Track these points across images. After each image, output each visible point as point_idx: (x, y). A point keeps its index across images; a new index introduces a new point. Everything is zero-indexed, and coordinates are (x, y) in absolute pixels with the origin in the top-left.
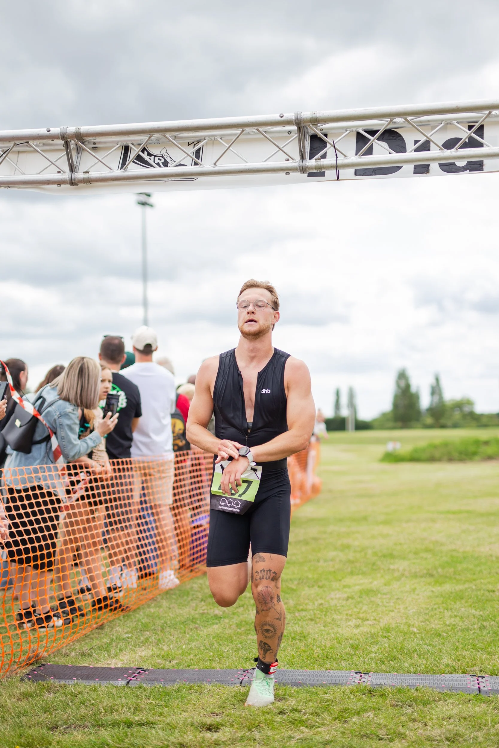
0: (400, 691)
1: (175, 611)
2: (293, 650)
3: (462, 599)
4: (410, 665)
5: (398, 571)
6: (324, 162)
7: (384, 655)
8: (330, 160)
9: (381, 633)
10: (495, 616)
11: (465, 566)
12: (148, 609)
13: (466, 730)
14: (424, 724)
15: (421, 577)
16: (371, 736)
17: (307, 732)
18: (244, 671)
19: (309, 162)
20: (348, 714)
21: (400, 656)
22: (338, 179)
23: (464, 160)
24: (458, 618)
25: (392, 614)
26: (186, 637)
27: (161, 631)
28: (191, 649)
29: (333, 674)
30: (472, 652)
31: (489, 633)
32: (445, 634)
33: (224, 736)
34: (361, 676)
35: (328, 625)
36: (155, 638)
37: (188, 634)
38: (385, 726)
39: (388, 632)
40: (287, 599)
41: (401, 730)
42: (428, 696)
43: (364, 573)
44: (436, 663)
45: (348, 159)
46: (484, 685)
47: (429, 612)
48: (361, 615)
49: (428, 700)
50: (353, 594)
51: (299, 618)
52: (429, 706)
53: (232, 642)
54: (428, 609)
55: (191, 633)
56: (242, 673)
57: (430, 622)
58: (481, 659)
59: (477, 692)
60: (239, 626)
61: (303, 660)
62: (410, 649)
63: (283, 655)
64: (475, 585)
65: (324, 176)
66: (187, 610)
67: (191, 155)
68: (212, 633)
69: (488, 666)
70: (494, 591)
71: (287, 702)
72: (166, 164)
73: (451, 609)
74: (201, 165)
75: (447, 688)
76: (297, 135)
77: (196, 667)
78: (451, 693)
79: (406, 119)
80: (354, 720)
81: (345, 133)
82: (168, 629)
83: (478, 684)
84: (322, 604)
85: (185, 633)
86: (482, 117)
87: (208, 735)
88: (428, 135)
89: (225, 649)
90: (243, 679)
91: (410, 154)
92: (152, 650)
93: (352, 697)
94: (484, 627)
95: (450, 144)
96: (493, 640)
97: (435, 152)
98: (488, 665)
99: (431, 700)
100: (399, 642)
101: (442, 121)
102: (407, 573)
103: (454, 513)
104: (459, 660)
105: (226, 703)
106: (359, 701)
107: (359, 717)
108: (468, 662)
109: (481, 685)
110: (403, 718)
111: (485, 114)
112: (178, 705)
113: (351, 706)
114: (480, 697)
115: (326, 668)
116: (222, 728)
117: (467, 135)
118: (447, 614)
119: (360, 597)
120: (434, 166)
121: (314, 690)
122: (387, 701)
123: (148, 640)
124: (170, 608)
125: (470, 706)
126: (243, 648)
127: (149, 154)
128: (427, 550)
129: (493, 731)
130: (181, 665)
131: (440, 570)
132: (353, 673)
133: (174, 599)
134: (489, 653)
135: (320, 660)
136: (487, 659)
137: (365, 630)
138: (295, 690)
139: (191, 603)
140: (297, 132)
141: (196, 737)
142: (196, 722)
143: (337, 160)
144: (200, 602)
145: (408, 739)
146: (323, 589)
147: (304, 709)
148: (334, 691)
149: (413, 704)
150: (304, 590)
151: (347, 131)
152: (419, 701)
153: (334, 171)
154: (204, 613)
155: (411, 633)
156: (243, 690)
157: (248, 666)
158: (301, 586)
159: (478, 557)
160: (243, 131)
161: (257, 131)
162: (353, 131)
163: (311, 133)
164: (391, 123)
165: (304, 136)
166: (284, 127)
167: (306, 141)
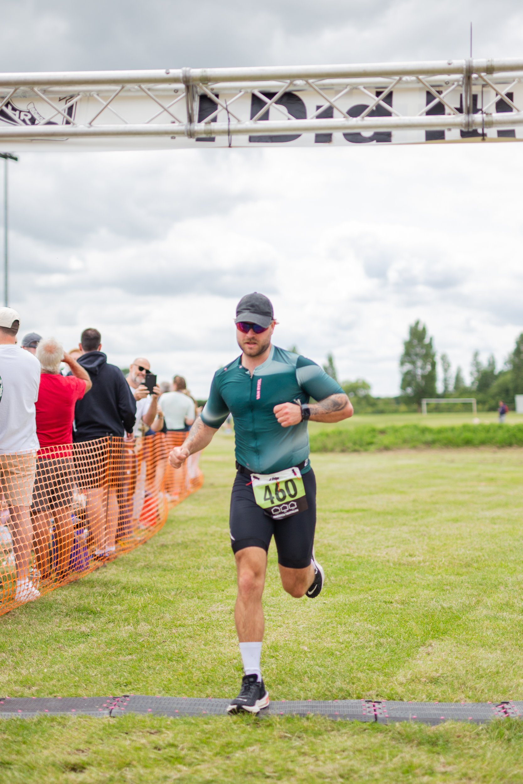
0: (289, 720)
1: (36, 628)
2: (169, 673)
3: (357, 611)
4: (301, 690)
6: (214, 126)
7: (271, 678)
8: (221, 125)
9: (268, 653)
10: (393, 632)
11: (360, 573)
12: (4, 626)
13: (362, 764)
14: (315, 758)
16: (256, 774)
17: (184, 771)
18: (114, 698)
19: (197, 126)
20: (230, 749)
21: (289, 680)
22: (230, 146)
23: (370, 130)
24: (352, 635)
25: (280, 630)
26: (48, 658)
27: (20, 653)
28: (53, 673)
29: (214, 702)
30: (368, 674)
31: (386, 651)
32: (338, 653)
33: (91, 777)
35: (210, 643)
36: (12, 661)
37: (51, 655)
38: (272, 762)
39: (277, 651)
40: (163, 612)
41: (290, 766)
42: (320, 725)
44: (329, 686)
45: (241, 123)
46: (380, 711)
47: (321, 627)
49: (319, 730)
51: (177, 635)
52: (320, 737)
53: (100, 664)
54: (320, 623)
55: (54, 654)
56: (113, 701)
57: (321, 639)
58: (377, 681)
59: (373, 720)
60: (108, 644)
61: (181, 685)
62: (300, 671)
63: (158, 680)
64: (371, 596)
65: (214, 141)
66: (50, 626)
67: (63, 112)
68: (78, 654)
69: (385, 690)
70: (391, 603)
71: (163, 736)
72: (33, 121)
73: (345, 624)
74: (74, 124)
75: (341, 716)
76: (184, 94)
77: (59, 695)
78: (344, 722)
79: (307, 82)
80: (237, 755)
81: (239, 94)
82: (27, 649)
83: (375, 710)
84: (202, 619)
85: (47, 654)
86: (391, 83)
87: (72, 776)
88: (332, 100)
89: (92, 672)
90: (112, 709)
91: (311, 121)
92: (9, 675)
93: (236, 728)
94: (382, 645)
95: (355, 112)
96: (391, 659)
97: (338, 120)
98: (386, 688)
99: (323, 729)
100: (287, 662)
101: (347, 85)
103: (347, 511)
104: (353, 683)
105: (92, 737)
106: (243, 732)
107: (243, 751)
108: (363, 686)
109: (378, 712)
110: (293, 752)
111: (395, 79)
112: (38, 740)
113: (234, 739)
114: (376, 725)
115: (207, 694)
116: (88, 767)
117: (374, 102)
118: (341, 629)
120: (338, 136)
121: (193, 721)
122: (275, 733)
123: (4, 663)
124: (30, 625)
125: (365, 736)
126: (113, 671)
127: (14, 109)
129: (391, 766)
130: (41, 692)
131: (332, 578)
133: (34, 613)
134: (386, 675)
135: (200, 685)
136: (384, 682)
138: (171, 721)
139: (54, 619)
140: (184, 91)
141: (58, 778)
142: (59, 761)
143: (229, 125)
144: (65, 617)
145: (298, 776)
146: (203, 600)
147: (182, 744)
148: (215, 721)
149: (303, 736)
150: (182, 602)
151: (240, 92)
152: (309, 731)
153: (226, 137)
154: (69, 630)
155: (301, 653)
156: (113, 721)
157: (118, 693)
158: (178, 597)
159: (374, 562)
160: (123, 87)
161: (139, 88)
162: (247, 93)
163: (200, 92)
164: (292, 85)
165: (192, 96)
166: (170, 84)
167: (195, 101)
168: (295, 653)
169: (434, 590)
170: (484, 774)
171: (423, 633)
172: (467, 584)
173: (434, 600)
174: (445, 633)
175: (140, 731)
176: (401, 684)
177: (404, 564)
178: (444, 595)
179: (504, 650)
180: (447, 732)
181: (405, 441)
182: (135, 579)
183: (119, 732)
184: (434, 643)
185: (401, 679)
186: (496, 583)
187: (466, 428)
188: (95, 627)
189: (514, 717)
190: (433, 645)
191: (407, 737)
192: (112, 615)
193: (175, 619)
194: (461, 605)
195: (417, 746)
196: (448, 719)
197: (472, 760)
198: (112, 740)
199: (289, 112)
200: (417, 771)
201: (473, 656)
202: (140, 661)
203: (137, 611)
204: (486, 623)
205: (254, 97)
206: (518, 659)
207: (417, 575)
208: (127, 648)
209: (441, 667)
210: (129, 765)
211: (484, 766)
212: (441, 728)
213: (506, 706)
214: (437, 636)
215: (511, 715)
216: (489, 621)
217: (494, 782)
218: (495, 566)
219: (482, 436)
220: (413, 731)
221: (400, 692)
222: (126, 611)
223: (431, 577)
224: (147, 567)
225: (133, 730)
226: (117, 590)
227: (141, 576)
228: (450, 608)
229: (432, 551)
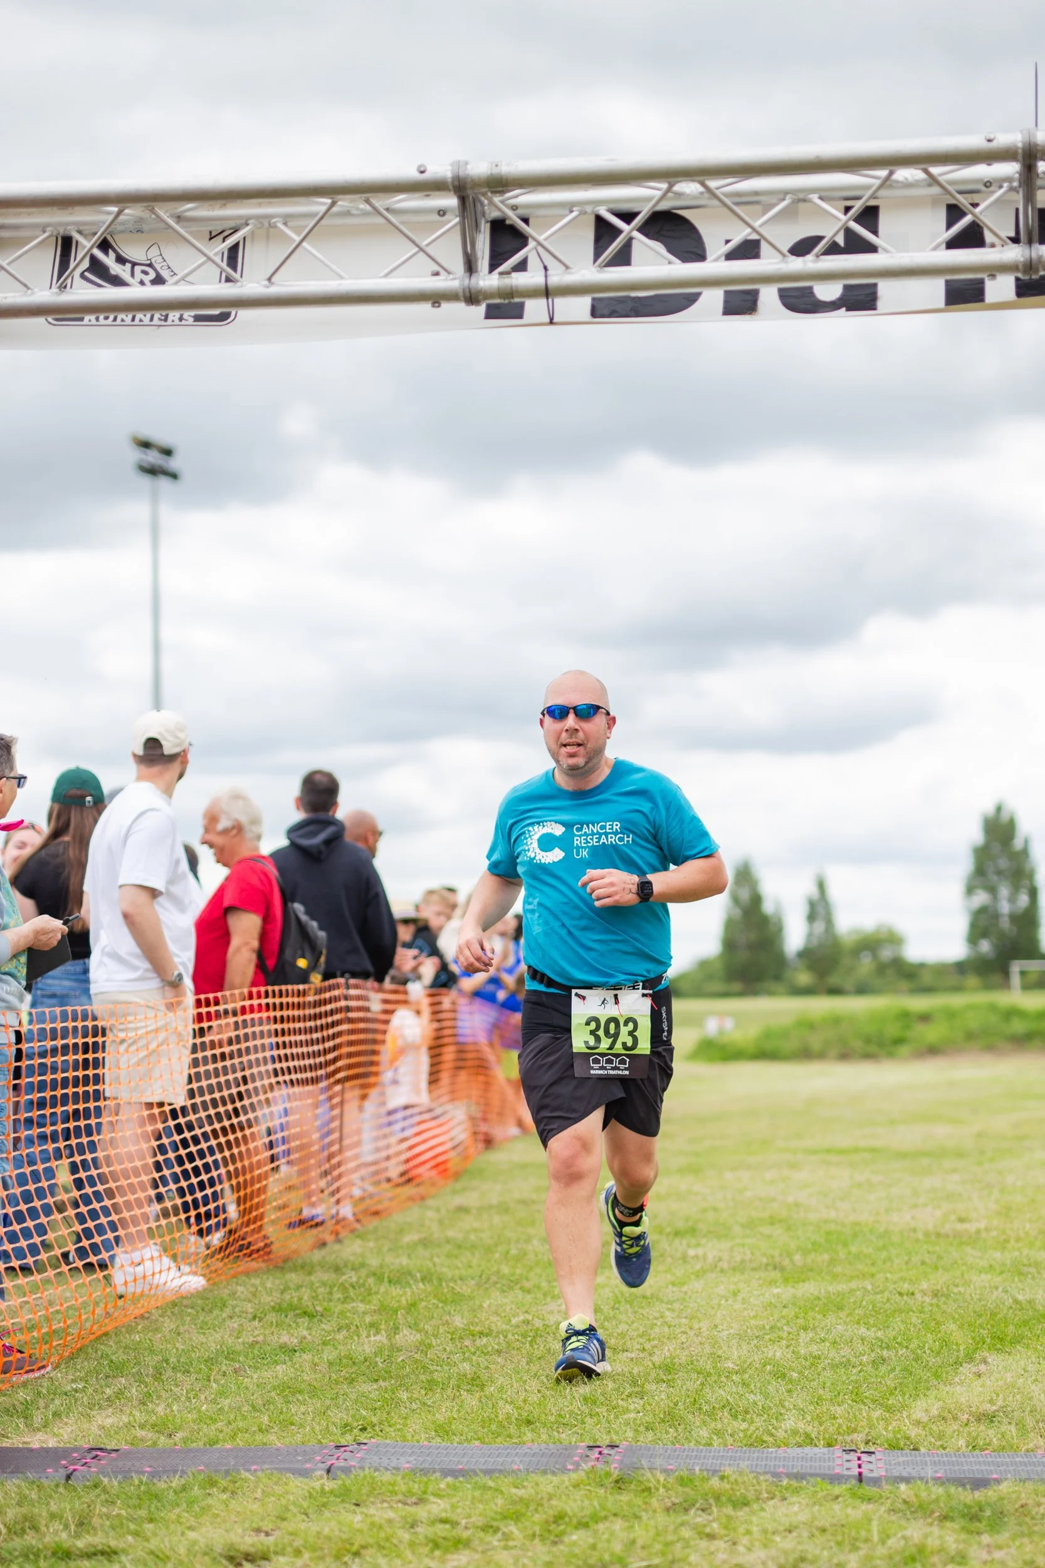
0: (685, 1480)
1: (191, 1339)
3: (840, 1308)
4: (712, 1433)
5: (705, 1256)
6: (520, 280)
7: (655, 1415)
8: (531, 277)
9: (653, 1375)
10: (909, 1340)
11: (854, 1249)
13: (823, 1549)
14: (730, 1542)
15: (754, 1269)
18: (338, 1447)
19: (484, 280)
20: (562, 1527)
21: (691, 1417)
22: (551, 322)
23: (833, 282)
24: (828, 1344)
25: (683, 1338)
26: (212, 1388)
27: (154, 1378)
28: (220, 1411)
29: (537, 1451)
31: (893, 1370)
32: (795, 1375)
34: (600, 1453)
36: (138, 1391)
37: (216, 1382)
39: (671, 1373)
40: (450, 1313)
42: (746, 1489)
44: (770, 1428)
45: (573, 273)
47: (764, 1334)
49: (745, 1498)
51: (473, 1349)
52: (746, 1509)
54: (761, 1328)
55: (222, 1381)
56: (334, 1450)
58: (869, 1419)
59: (854, 1482)
60: (331, 1364)
61: (471, 1427)
62: (716, 1404)
64: (872, 1284)
65: (521, 314)
66: (218, 1336)
67: (218, 260)
68: (271, 1380)
69: (884, 1433)
70: (913, 1294)
71: (428, 1507)
72: (158, 281)
73: (814, 1328)
74: (241, 282)
75: (791, 1476)
76: (457, 220)
77: (228, 1445)
78: (798, 1486)
79: (703, 184)
80: (574, 1537)
81: (566, 216)
82: (170, 1373)
83: (860, 1466)
84: (527, 1322)
85: (209, 1380)
88: (757, 225)
89: (297, 1409)
90: (330, 1465)
91: (714, 266)
92: (131, 1414)
93: (576, 1496)
94: (884, 1360)
95: (802, 247)
96: (900, 1383)
98: (886, 1429)
99: (751, 1495)
100: (692, 1390)
101: (785, 193)
102: (725, 1266)
104: (820, 1423)
105: (288, 1510)
106: (590, 1500)
107: (587, 1531)
108: (840, 1425)
109: (866, 1468)
110: (686, 1533)
111: (877, 178)
112: (179, 1516)
113: (572, 1510)
114: (861, 1490)
115: (524, 1441)
116: (275, 1558)
117: (839, 225)
118: (805, 1336)
119: (613, 1308)
120: (769, 296)
121: (491, 1484)
122: (655, 1503)
123: (122, 1394)
124: (179, 1334)
125: (837, 1507)
126: (338, 1407)
127: (121, 260)
128: (772, 1221)
129: (881, 1551)
130: (193, 1442)
131: (797, 1258)
132: (582, 1448)
133: (189, 1315)
134: (889, 1409)
135: (511, 1427)
136: (883, 1419)
137: (618, 1371)
138: (448, 1485)
139: (228, 1322)
140: (457, 214)
142: (218, 1547)
144: (250, 1321)
146: (531, 1295)
147: (466, 1518)
148: (537, 1484)
149: (710, 1505)
150: (489, 1298)
151: (572, 212)
152: (724, 1499)
153: (543, 301)
154: (257, 1342)
155: (722, 1375)
156: (329, 1485)
157: (347, 1439)
158: (482, 1290)
159: (887, 1232)
160: (333, 204)
161: (368, 208)
162: (585, 213)
163: (490, 213)
164: (670, 194)
165: (474, 223)
166: (428, 196)
167: (480, 231)
168: (709, 1374)
169: (1002, 1273)
171: (970, 1342)
173: (1000, 1289)
174: (1017, 1340)
175: (384, 1501)
176: (918, 1423)
177: (947, 1236)
178: (1021, 1281)
180: (1002, 1499)
181: (970, 1036)
182: (397, 1261)
183: (343, 1501)
184: (993, 1358)
185: (918, 1414)
188: (309, 1337)
190: (989, 1360)
191: (921, 1506)
192: (347, 1318)
193: (471, 1321)
195: (941, 1521)
196: (1006, 1479)
198: (327, 1514)
199: (669, 251)
200: (935, 1559)
203: (396, 1311)
207: (969, 1250)
209: (1001, 1396)
210: (357, 1554)
212: (990, 1493)
214: (999, 1346)
220: (933, 1497)
221: (914, 1437)
222: (375, 1311)
223: (998, 1255)
224: (425, 1243)
225: (372, 1499)
226: (359, 1278)
227: (409, 1256)
228: (1030, 1302)
229: (1006, 1212)
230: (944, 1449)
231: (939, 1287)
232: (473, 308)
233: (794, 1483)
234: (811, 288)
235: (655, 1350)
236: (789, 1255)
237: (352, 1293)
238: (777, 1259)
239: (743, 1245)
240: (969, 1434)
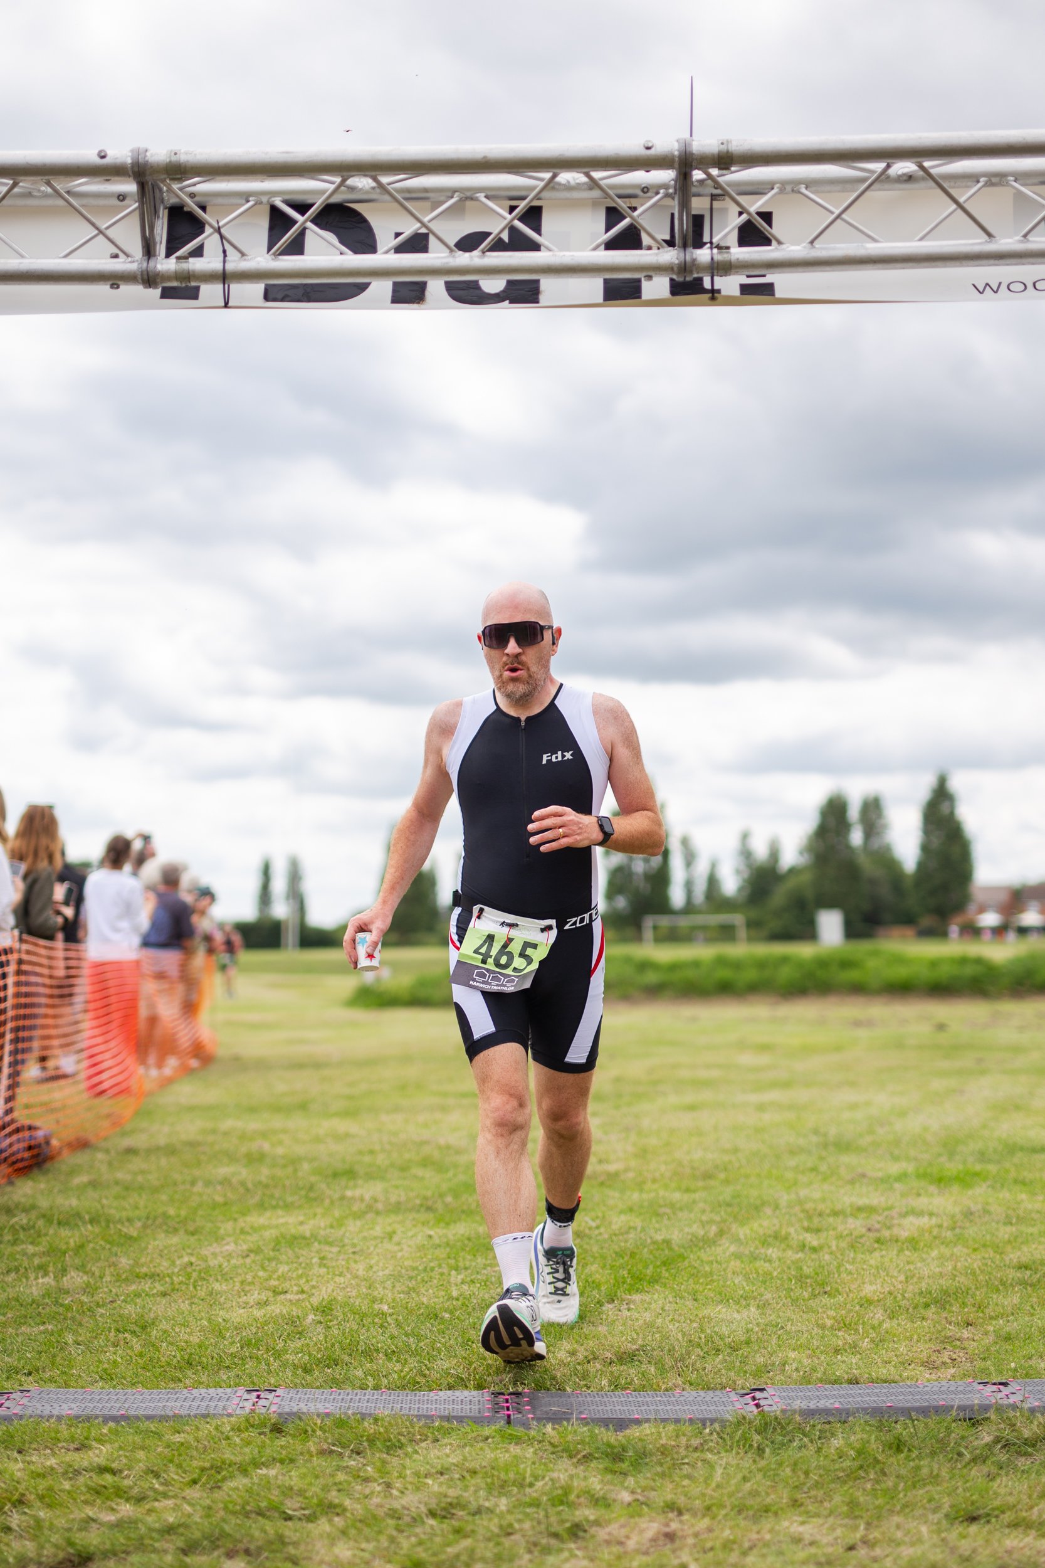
0: (340, 1423)
4: (367, 1374)
5: (362, 1200)
6: (196, 264)
7: (313, 1356)
8: (208, 262)
14: (384, 1486)
15: (411, 1210)
16: (268, 1513)
17: (126, 1509)
19: (162, 263)
20: (223, 1473)
21: (347, 1358)
22: (226, 306)
23: (497, 276)
25: (340, 1280)
29: (198, 1395)
32: (447, 1316)
34: (258, 1397)
38: (301, 1493)
39: (328, 1314)
40: (116, 1255)
41: (334, 1496)
42: (399, 1432)
43: (288, 1207)
44: (423, 1369)
45: (248, 260)
46: (519, 1407)
47: (418, 1275)
48: (273, 1283)
49: (398, 1441)
50: (261, 1243)
52: (400, 1452)
54: (415, 1269)
57: (418, 1294)
59: (503, 1423)
61: (135, 1370)
65: (196, 297)
69: (532, 1373)
71: (90, 1453)
75: (442, 1418)
76: (137, 205)
78: (448, 1427)
79: (375, 179)
80: (234, 1483)
81: (243, 205)
83: (508, 1407)
84: (190, 1264)
86: (533, 188)
88: (426, 220)
91: (383, 258)
93: (234, 1438)
95: (468, 243)
97: (436, 256)
99: (404, 1438)
100: (348, 1331)
101: (454, 191)
102: (380, 1206)
104: (470, 1363)
106: (249, 1445)
107: (245, 1476)
108: (489, 1366)
109: (513, 1409)
110: (342, 1477)
111: (541, 180)
113: (228, 1456)
114: (509, 1431)
115: (186, 1385)
117: (505, 222)
118: (456, 1277)
119: (273, 1250)
120: (436, 287)
121: (152, 1428)
122: (311, 1445)
125: (486, 1448)
128: (426, 1162)
131: (449, 1199)
132: (241, 1391)
135: (174, 1370)
137: (278, 1311)
138: (110, 1430)
140: (138, 198)
143: (224, 262)
145: (348, 1515)
146: (196, 1237)
147: (127, 1468)
148: (198, 1428)
149: (364, 1449)
150: (155, 1239)
151: (248, 201)
152: (378, 1442)
153: (218, 288)
155: (376, 1315)
157: (11, 1385)
158: (149, 1231)
160: (15, 185)
161: (49, 190)
162: (261, 203)
163: (169, 200)
164: (343, 188)
165: (153, 208)
166: (107, 180)
167: (158, 217)
168: (363, 1316)
169: (640, 1213)
170: (708, 1502)
172: (701, 1205)
173: (639, 1230)
174: (654, 1280)
175: (47, 1447)
176: (563, 1363)
178: (657, 1222)
179: (763, 1307)
180: (643, 1440)
182: (67, 1203)
183: (6, 1448)
184: (633, 1298)
185: (563, 1354)
186: (758, 1202)
187: (721, 961)
189: (773, 1412)
191: (566, 1447)
192: (16, 1260)
193: (137, 1263)
194: (689, 1237)
195: (585, 1461)
196: (647, 1419)
197: (686, 1482)
199: (341, 242)
201: (704, 1318)
202: (60, 1332)
203: (65, 1253)
204: (735, 1264)
205: (274, 211)
206: (788, 1321)
208: (39, 1314)
209: (641, 1336)
210: (18, 1503)
211: (709, 1491)
212: (634, 1432)
213: (758, 1395)
214: (638, 1286)
215: (766, 1408)
216: (738, 1263)
217: (726, 1515)
218: (759, 1176)
219: (751, 975)
220: (579, 1437)
221: (559, 1375)
222: (44, 1253)
223: (636, 1196)
224: (94, 1184)
225: (33, 1446)
226: (30, 1220)
227: (79, 1198)
228: (667, 1242)
229: (643, 1153)
230: (588, 1388)
231: (582, 1229)
232: (151, 290)
233: (446, 1424)
234: (477, 282)
235: (314, 1291)
236: (441, 1196)
237: (22, 1235)
238: (430, 1203)
239: (397, 1187)
240: (611, 1373)
